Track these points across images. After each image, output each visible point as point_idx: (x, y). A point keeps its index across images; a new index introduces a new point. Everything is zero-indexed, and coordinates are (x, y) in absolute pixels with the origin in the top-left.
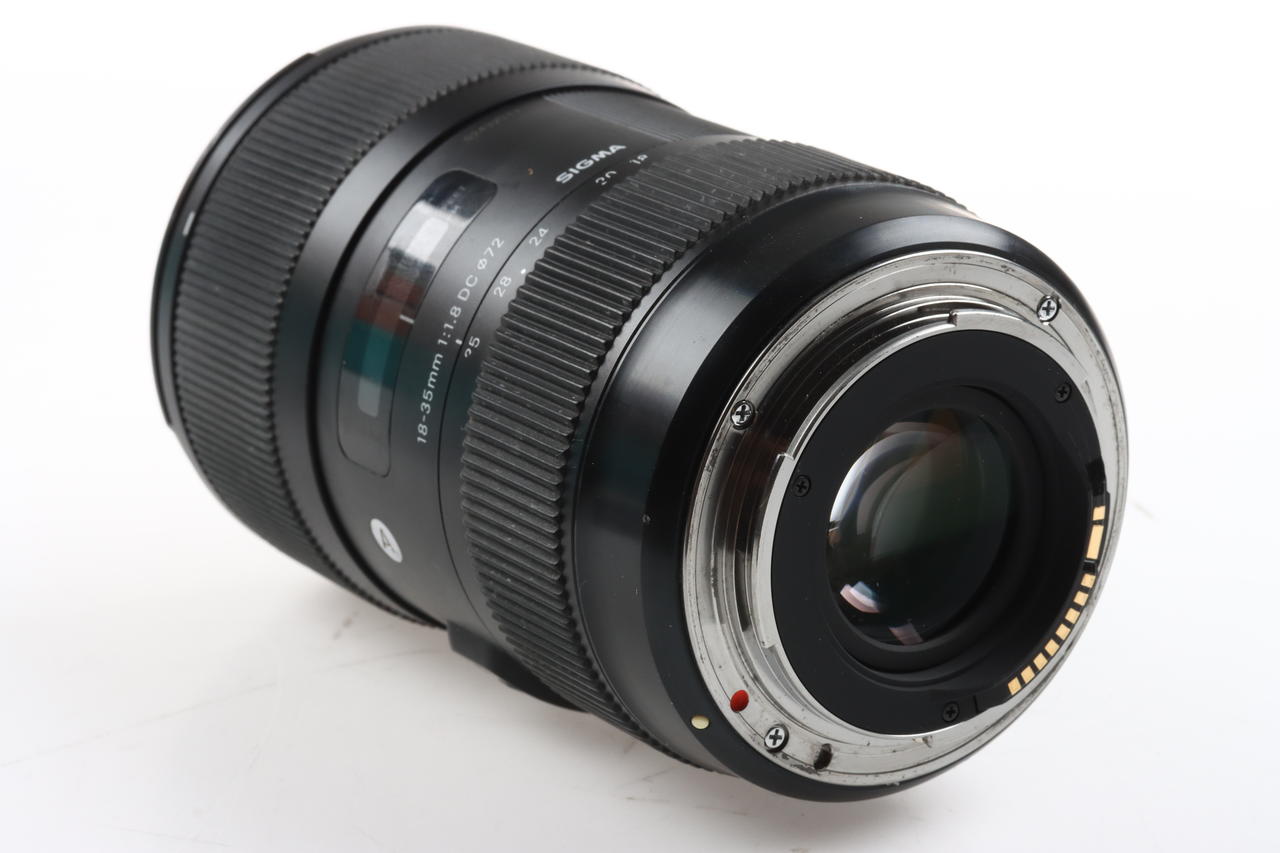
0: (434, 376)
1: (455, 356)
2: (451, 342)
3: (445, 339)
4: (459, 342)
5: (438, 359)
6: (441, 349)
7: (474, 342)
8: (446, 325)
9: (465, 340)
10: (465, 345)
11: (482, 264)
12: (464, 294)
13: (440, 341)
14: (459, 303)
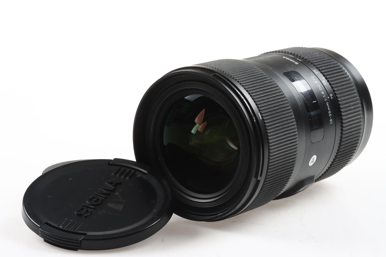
0: (329, 108)
1: (330, 100)
2: (327, 98)
3: (326, 99)
4: (329, 97)
5: (328, 103)
6: (327, 101)
7: (331, 95)
8: (324, 96)
9: (329, 96)
10: (330, 97)
11: (316, 82)
12: (321, 89)
13: (325, 100)
14: (322, 91)
